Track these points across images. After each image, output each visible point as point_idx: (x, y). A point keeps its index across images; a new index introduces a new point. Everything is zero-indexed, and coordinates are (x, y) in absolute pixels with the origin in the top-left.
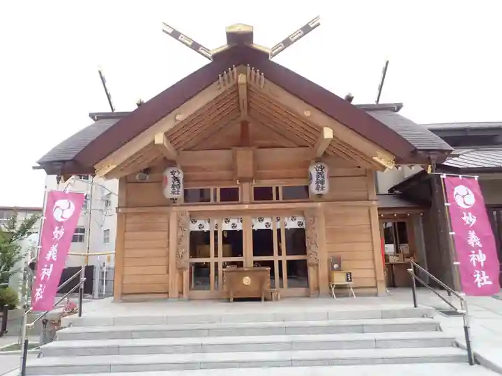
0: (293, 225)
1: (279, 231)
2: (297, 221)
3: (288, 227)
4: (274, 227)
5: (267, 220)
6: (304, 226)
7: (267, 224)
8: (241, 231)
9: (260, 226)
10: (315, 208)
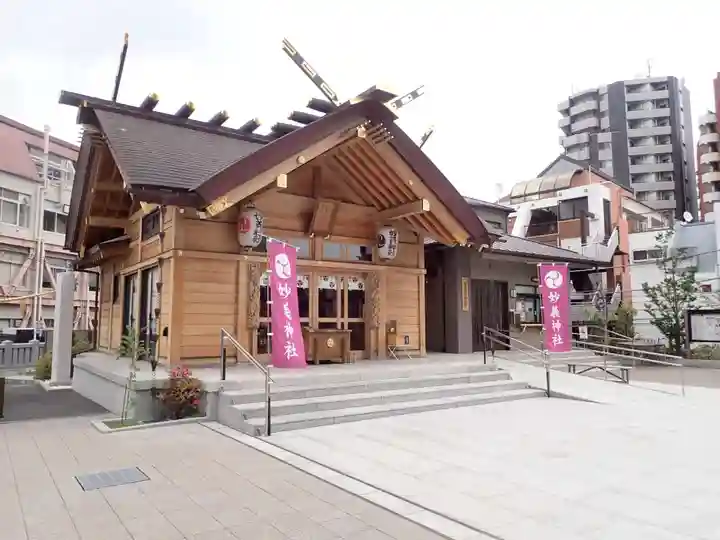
0: (354, 286)
1: (343, 291)
2: (358, 282)
3: (350, 288)
4: (338, 287)
5: (332, 279)
6: (363, 289)
7: (331, 284)
8: (307, 290)
9: (325, 285)
10: (377, 272)
